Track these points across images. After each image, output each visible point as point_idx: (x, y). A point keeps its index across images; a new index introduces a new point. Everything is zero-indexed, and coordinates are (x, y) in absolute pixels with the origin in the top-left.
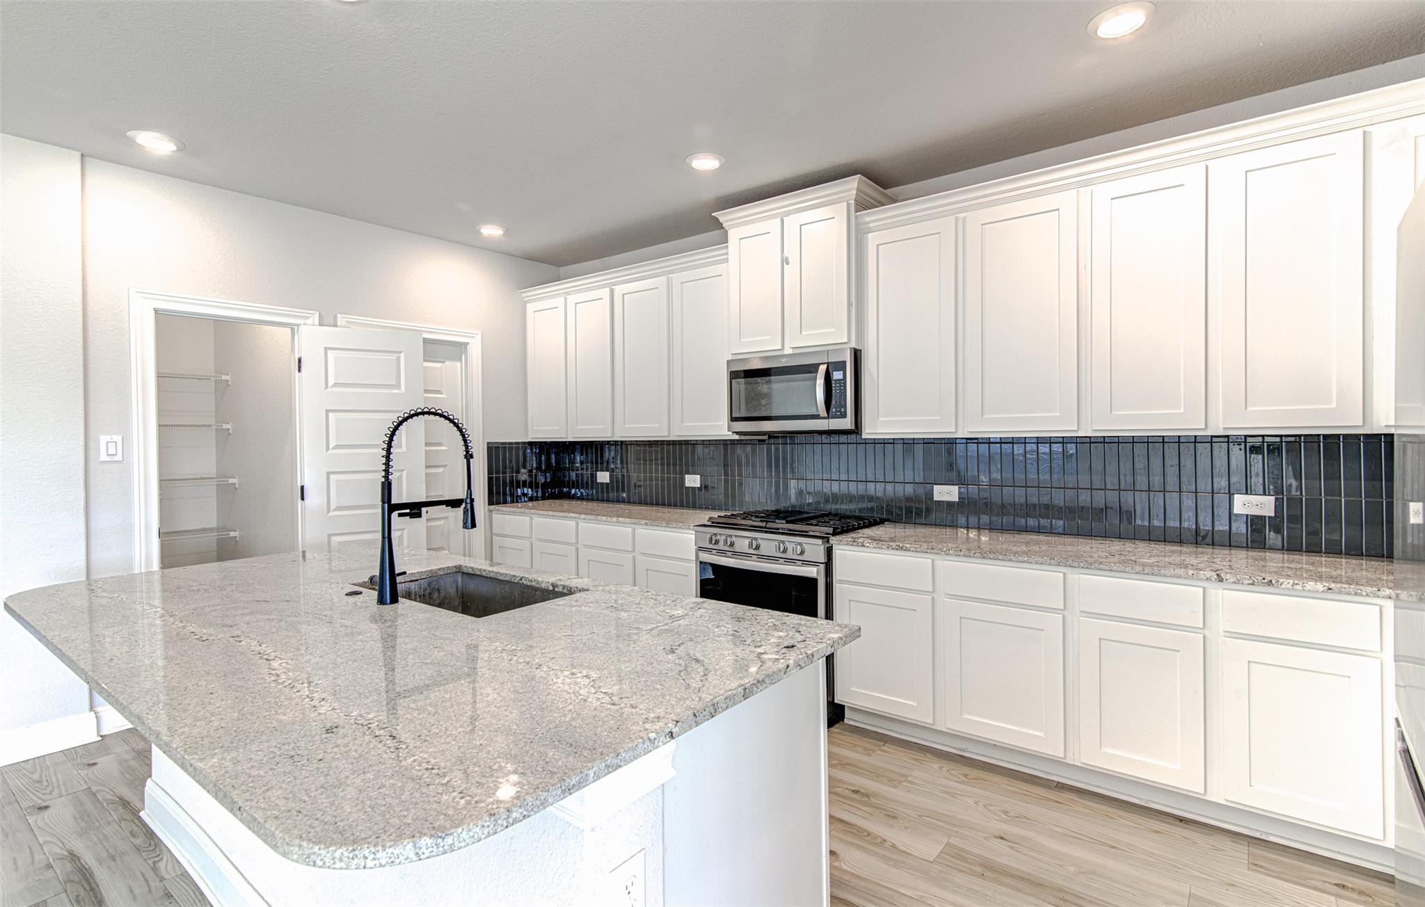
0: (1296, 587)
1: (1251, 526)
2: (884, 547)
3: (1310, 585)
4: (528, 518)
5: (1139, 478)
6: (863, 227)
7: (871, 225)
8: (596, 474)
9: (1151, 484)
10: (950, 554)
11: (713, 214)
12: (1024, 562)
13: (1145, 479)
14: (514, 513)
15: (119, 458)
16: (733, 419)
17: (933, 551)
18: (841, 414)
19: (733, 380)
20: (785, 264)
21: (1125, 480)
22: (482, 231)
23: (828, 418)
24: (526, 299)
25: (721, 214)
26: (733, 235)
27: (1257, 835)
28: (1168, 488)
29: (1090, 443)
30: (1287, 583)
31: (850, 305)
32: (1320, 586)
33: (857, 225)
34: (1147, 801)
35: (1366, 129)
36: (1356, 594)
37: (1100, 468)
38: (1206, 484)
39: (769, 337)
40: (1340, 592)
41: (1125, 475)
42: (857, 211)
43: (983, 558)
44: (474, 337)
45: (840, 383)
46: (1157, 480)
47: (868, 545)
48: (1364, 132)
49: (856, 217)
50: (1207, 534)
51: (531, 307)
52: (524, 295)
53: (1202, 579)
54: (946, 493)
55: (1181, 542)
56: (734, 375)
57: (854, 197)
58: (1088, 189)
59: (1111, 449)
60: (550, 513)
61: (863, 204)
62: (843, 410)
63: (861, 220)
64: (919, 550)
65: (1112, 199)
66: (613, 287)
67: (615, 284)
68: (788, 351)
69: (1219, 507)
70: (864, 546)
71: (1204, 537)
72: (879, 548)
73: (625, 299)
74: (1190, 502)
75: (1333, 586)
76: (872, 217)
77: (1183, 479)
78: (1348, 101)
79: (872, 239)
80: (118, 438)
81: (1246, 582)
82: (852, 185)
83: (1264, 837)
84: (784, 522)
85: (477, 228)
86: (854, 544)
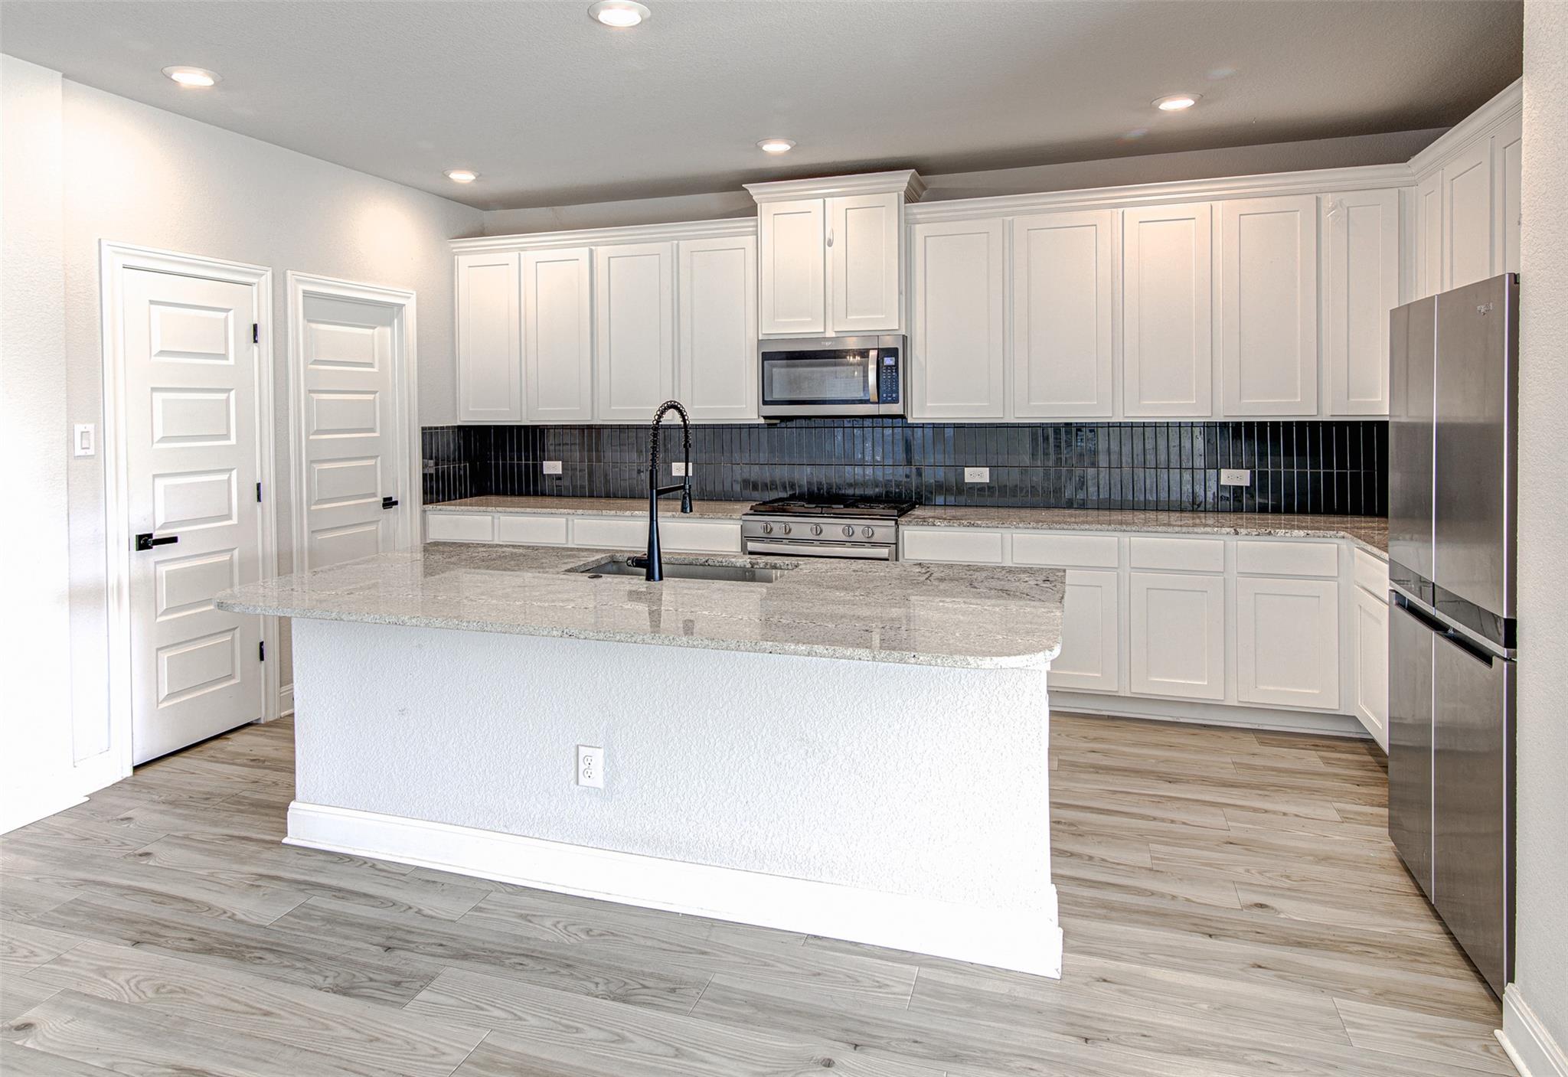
0: (1287, 535)
1: (1233, 494)
2: (955, 525)
3: (1296, 532)
4: (490, 518)
5: (1148, 457)
6: (911, 217)
7: (918, 216)
8: (542, 465)
9: (1158, 462)
10: (1020, 528)
11: (743, 185)
12: (1086, 530)
13: (1153, 457)
14: (463, 513)
15: (91, 452)
16: (765, 403)
17: (1003, 526)
18: (892, 399)
19: (765, 362)
20: (827, 246)
21: (1138, 459)
22: (450, 176)
23: (878, 403)
24: (454, 250)
25: (752, 187)
26: (764, 209)
27: (1256, 727)
28: (1172, 466)
29: (1109, 427)
30: (1281, 532)
31: (900, 293)
32: (1302, 533)
33: (906, 215)
34: (1178, 718)
35: (1319, 195)
36: (1324, 537)
37: (1117, 449)
38: (1200, 462)
39: (810, 319)
40: (1314, 536)
41: (1138, 455)
42: (905, 203)
43: (1050, 529)
44: (409, 298)
45: (892, 370)
46: (1163, 457)
47: (939, 523)
48: (1317, 197)
49: (905, 207)
50: (1201, 502)
51: (463, 261)
52: (453, 245)
53: (1224, 534)
54: (977, 475)
55: (1182, 511)
56: (766, 356)
57: (905, 189)
58: (1120, 210)
59: (1126, 432)
60: (528, 510)
61: (912, 196)
62: (894, 395)
63: (909, 211)
64: (990, 525)
65: (1140, 222)
66: (593, 248)
67: (597, 244)
68: (830, 334)
69: (1210, 480)
70: (934, 525)
71: (1199, 506)
72: (950, 526)
73: (611, 263)
74: (1188, 476)
75: (1310, 532)
76: (919, 209)
77: (1183, 457)
78: (1310, 174)
79: (920, 231)
80: (90, 427)
81: (1254, 533)
82: (903, 178)
83: (1260, 728)
84: (842, 506)
85: (445, 172)
86: (925, 523)
